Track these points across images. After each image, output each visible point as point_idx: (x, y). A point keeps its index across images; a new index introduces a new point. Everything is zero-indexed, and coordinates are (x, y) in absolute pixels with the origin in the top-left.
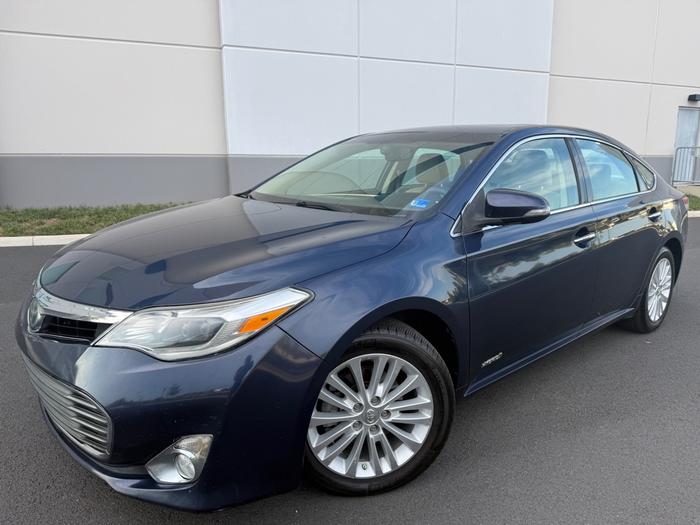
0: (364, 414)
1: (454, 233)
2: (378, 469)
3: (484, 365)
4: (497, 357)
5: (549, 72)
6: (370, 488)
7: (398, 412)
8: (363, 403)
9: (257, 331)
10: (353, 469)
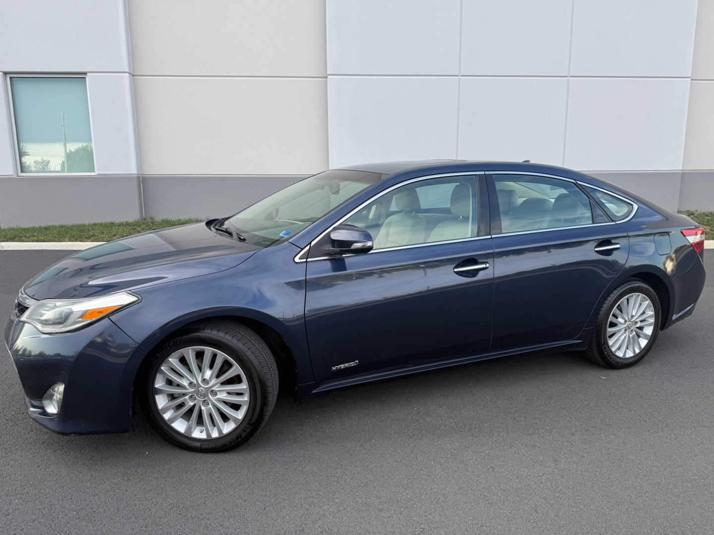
0: (197, 390)
1: (299, 259)
2: (208, 434)
3: (334, 368)
4: (352, 364)
5: (689, 77)
6: (201, 446)
7: (225, 392)
8: (195, 383)
9: (94, 319)
10: (189, 429)
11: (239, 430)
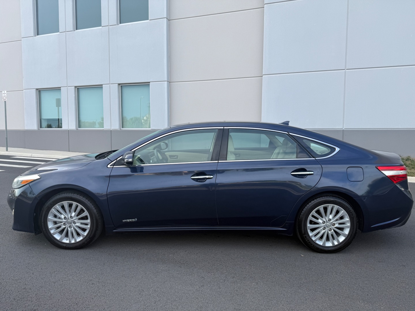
0: (67, 221)
2: (70, 241)
6: (66, 246)
7: (80, 223)
8: (67, 217)
9: (25, 184)
10: (62, 239)
11: (84, 240)
